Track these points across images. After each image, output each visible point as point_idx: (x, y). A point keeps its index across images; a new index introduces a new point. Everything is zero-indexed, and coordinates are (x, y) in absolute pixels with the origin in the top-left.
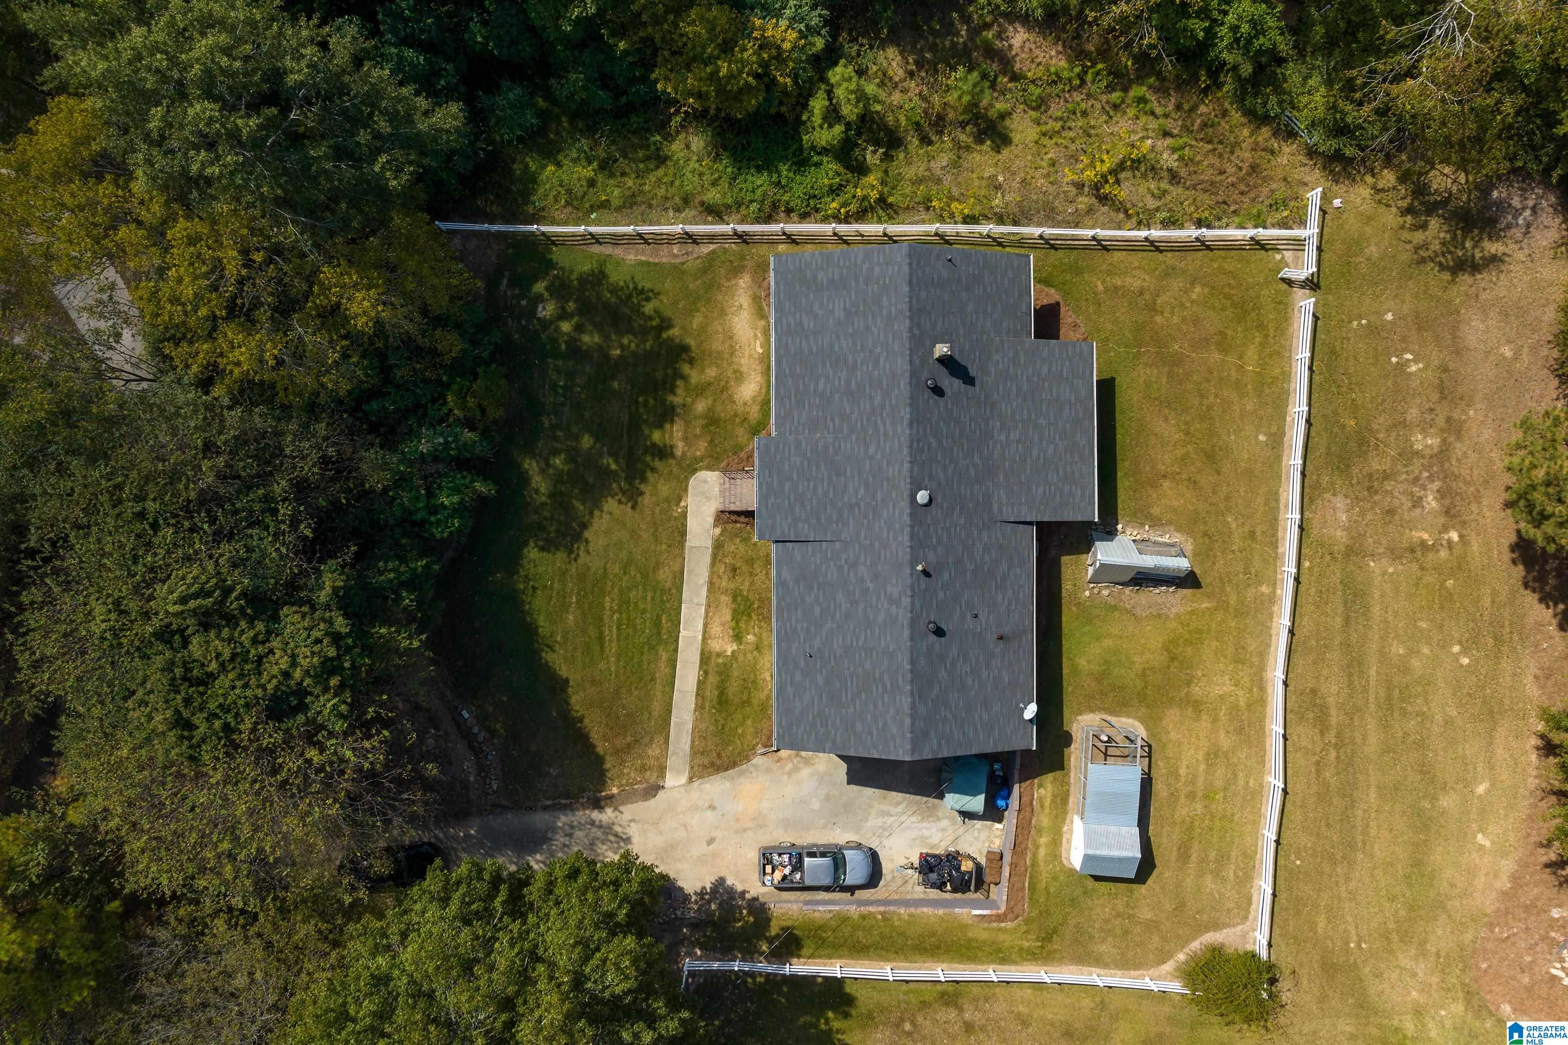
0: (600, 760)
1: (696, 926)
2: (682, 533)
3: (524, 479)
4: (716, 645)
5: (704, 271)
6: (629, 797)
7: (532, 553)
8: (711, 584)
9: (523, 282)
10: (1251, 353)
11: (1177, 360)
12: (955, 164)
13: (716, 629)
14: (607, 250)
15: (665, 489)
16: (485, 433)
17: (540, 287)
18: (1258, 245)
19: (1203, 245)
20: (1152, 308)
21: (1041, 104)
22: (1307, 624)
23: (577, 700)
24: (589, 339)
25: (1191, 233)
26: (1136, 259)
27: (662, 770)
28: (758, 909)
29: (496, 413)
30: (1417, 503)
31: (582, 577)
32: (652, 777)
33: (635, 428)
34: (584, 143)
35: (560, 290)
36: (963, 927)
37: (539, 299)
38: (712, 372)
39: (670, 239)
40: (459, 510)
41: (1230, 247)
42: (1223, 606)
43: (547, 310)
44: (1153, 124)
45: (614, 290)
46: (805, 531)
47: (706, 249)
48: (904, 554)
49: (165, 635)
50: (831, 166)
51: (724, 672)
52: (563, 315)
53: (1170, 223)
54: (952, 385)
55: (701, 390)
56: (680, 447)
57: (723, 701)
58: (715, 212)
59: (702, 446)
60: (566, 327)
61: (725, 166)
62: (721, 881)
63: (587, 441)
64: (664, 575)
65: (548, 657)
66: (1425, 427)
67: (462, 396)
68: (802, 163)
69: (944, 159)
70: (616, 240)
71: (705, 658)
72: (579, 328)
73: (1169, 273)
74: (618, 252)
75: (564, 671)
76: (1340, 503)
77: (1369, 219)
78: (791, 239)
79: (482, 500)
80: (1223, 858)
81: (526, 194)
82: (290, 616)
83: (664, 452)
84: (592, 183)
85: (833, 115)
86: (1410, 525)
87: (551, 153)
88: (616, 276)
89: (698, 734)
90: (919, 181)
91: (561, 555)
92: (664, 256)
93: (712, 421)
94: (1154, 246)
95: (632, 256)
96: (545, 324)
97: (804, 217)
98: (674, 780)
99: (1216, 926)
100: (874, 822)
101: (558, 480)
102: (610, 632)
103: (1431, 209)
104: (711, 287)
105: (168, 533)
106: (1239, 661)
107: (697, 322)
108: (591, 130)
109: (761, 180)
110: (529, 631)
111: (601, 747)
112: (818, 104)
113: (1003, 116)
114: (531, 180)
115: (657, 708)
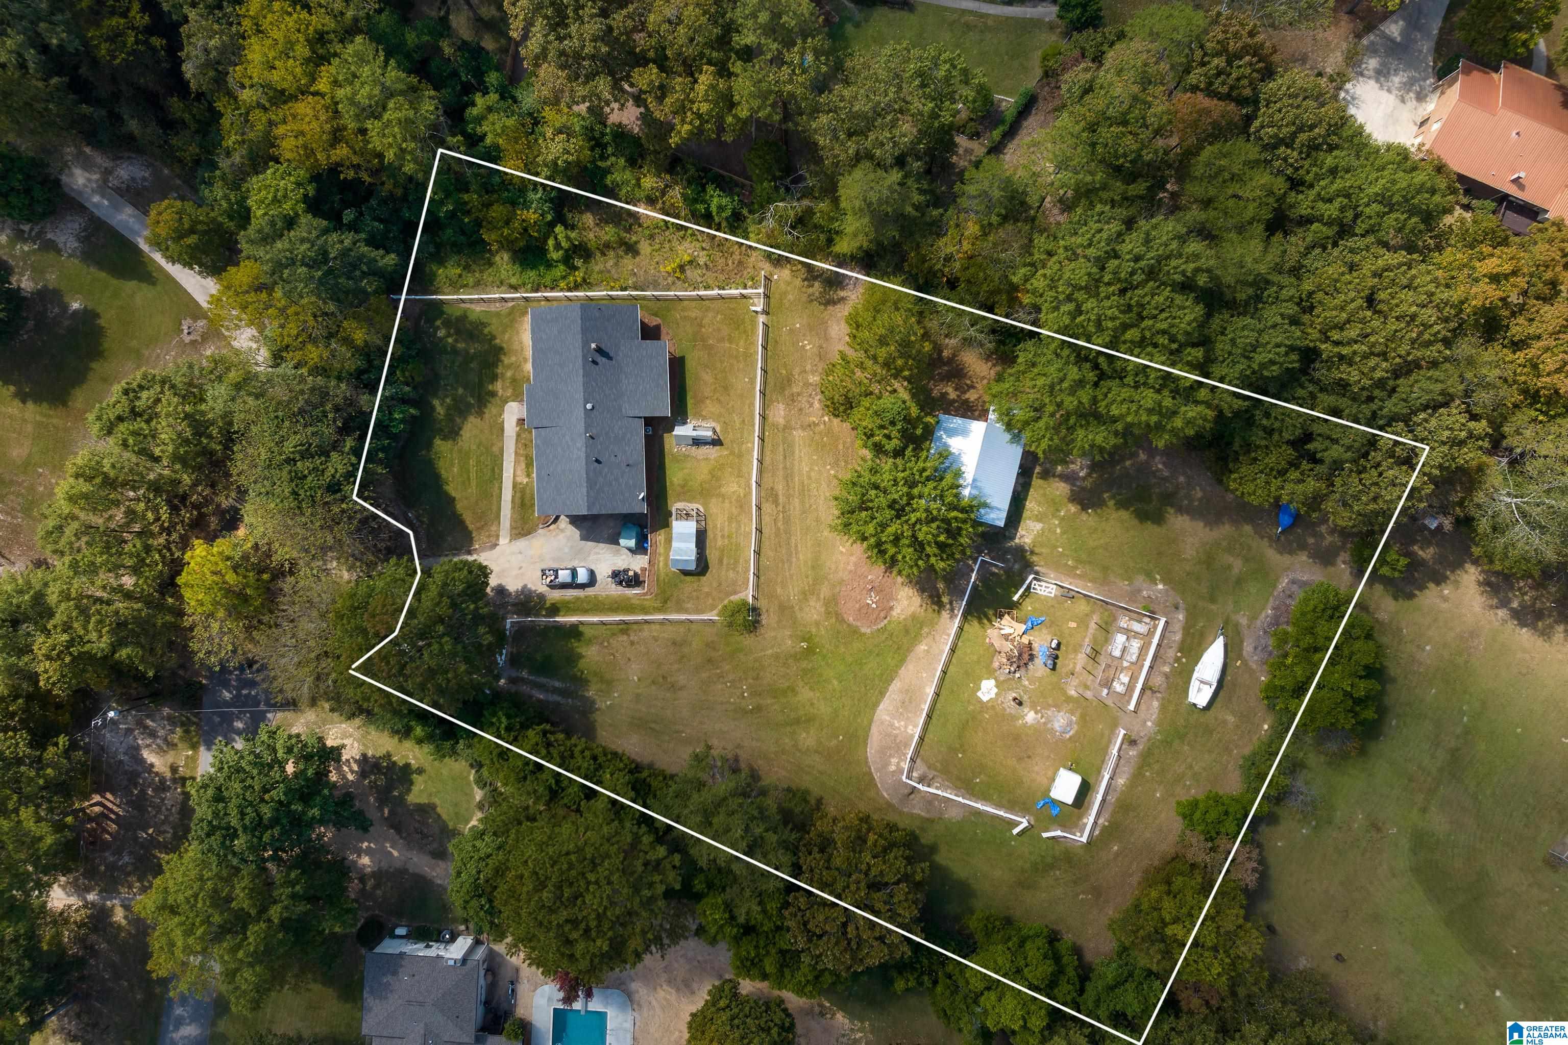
0: (470, 533)
1: (514, 605)
2: (502, 430)
3: (433, 408)
4: (519, 479)
5: (510, 314)
6: (483, 549)
7: (438, 442)
8: (516, 453)
9: (431, 321)
10: (742, 343)
11: (711, 347)
12: (616, 264)
13: (519, 472)
14: (468, 305)
15: (494, 411)
16: (414, 388)
17: (438, 323)
18: (743, 296)
19: (722, 298)
20: (701, 326)
21: (652, 237)
22: (767, 460)
23: (460, 507)
24: (461, 346)
25: (715, 292)
26: (694, 304)
27: (498, 537)
28: (542, 597)
29: (418, 379)
30: (811, 405)
31: (460, 451)
32: (493, 540)
33: (481, 384)
34: (456, 258)
35: (447, 324)
36: (629, 599)
37: (438, 328)
38: (513, 359)
39: (494, 300)
40: (402, 421)
41: (732, 298)
42: (732, 453)
43: (441, 333)
44: (698, 245)
45: (471, 323)
46: (545, 423)
47: (511, 304)
48: (582, 430)
49: (288, 461)
50: (562, 268)
51: (523, 491)
52: (449, 335)
53: (707, 288)
54: (601, 360)
55: (509, 367)
56: (500, 392)
57: (523, 505)
58: (515, 288)
59: (509, 392)
60: (450, 340)
61: (517, 268)
62: (525, 586)
63: (460, 391)
64: (495, 449)
65: (446, 488)
66: (813, 372)
67: (403, 371)
68: (549, 265)
69: (611, 263)
70: (471, 301)
71: (515, 485)
72: (456, 341)
73: (708, 309)
74: (473, 306)
75: (453, 494)
76: (781, 406)
77: (789, 284)
78: (547, 299)
79: (413, 416)
80: (736, 562)
81: (431, 282)
82: (334, 455)
83: (493, 394)
84: (460, 276)
85: (558, 246)
86: (809, 415)
87: (442, 263)
88: (472, 317)
89: (513, 520)
90: (601, 272)
91: (450, 442)
92: (493, 308)
93: (514, 380)
94: (701, 298)
95: (478, 308)
96: (441, 339)
97: (552, 289)
98: (503, 541)
99: (735, 593)
100: (592, 557)
101: (448, 408)
102: (473, 475)
103: (815, 278)
104: (513, 321)
105: (287, 423)
106: (739, 476)
107: (507, 337)
108: (459, 252)
109: (532, 274)
110: (437, 477)
111: (471, 527)
112: (551, 242)
113: (636, 243)
114: (433, 275)
115: (494, 508)
